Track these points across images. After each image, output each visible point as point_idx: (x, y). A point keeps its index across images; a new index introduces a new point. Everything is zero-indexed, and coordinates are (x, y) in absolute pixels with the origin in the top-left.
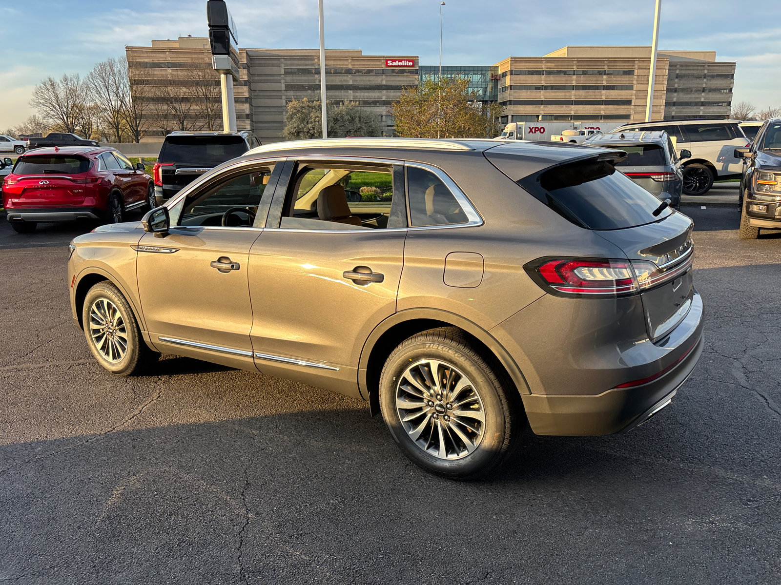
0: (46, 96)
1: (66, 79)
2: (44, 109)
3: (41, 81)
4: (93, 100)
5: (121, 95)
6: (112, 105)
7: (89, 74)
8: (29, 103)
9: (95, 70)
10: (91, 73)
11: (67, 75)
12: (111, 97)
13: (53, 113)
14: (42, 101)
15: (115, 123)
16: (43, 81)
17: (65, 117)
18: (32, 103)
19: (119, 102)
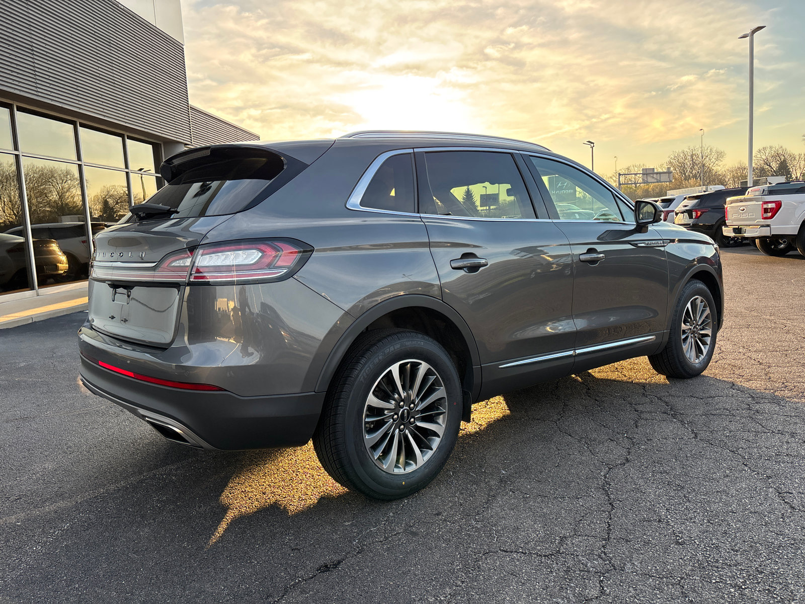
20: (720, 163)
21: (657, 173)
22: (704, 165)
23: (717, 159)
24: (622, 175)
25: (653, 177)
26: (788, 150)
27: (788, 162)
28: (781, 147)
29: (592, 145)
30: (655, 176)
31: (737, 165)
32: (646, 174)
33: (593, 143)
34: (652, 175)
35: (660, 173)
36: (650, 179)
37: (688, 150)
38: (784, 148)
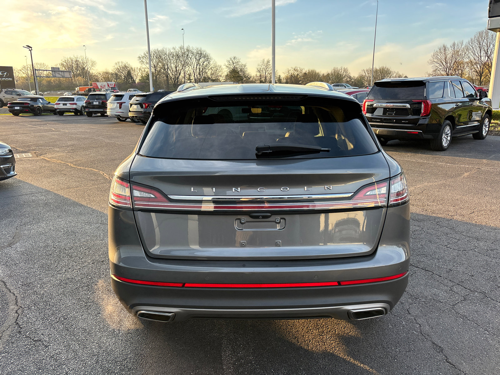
0: (439, 57)
1: (454, 45)
2: (436, 65)
3: (438, 47)
4: (469, 57)
5: (489, 53)
6: (481, 60)
7: (470, 39)
8: (428, 62)
9: (475, 37)
10: (472, 40)
11: (455, 42)
12: (482, 54)
13: (440, 67)
14: (435, 60)
15: (480, 72)
16: (439, 47)
17: (448, 70)
18: (430, 62)
19: (487, 58)
20: (94, 68)
21: (62, 71)
22: (84, 69)
23: (92, 65)
24: (38, 70)
25: (59, 74)
26: (131, 65)
27: (132, 72)
28: (127, 63)
29: (30, 49)
30: (60, 73)
31: (104, 71)
32: (54, 71)
33: (31, 48)
34: (58, 72)
35: (63, 72)
36: (57, 75)
37: (73, 58)
38: (128, 63)
